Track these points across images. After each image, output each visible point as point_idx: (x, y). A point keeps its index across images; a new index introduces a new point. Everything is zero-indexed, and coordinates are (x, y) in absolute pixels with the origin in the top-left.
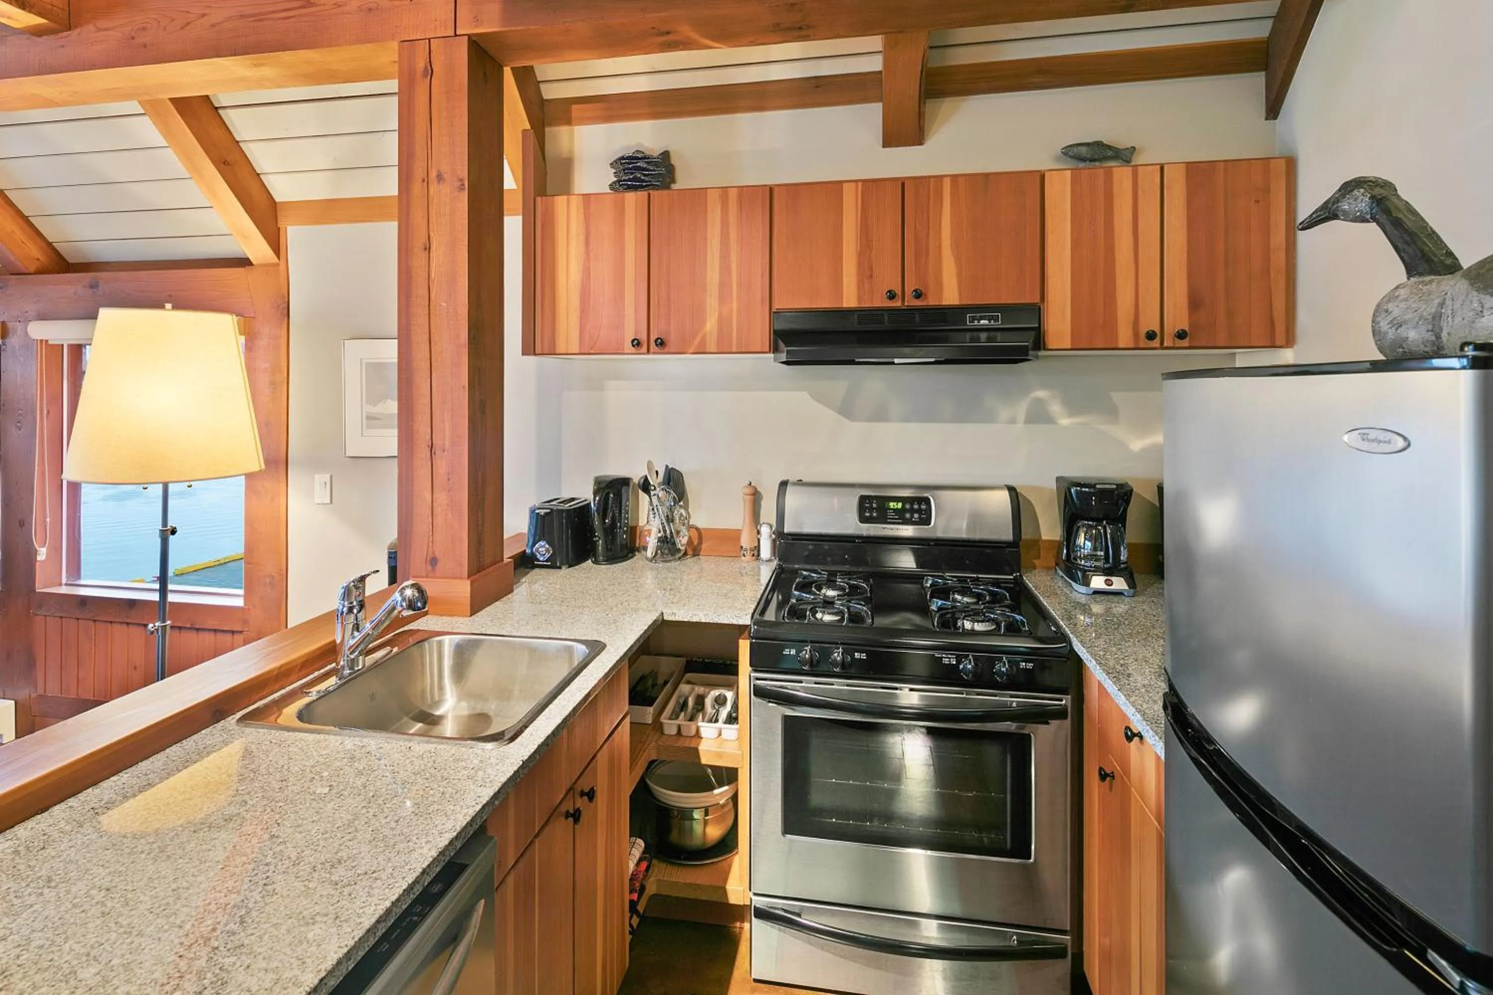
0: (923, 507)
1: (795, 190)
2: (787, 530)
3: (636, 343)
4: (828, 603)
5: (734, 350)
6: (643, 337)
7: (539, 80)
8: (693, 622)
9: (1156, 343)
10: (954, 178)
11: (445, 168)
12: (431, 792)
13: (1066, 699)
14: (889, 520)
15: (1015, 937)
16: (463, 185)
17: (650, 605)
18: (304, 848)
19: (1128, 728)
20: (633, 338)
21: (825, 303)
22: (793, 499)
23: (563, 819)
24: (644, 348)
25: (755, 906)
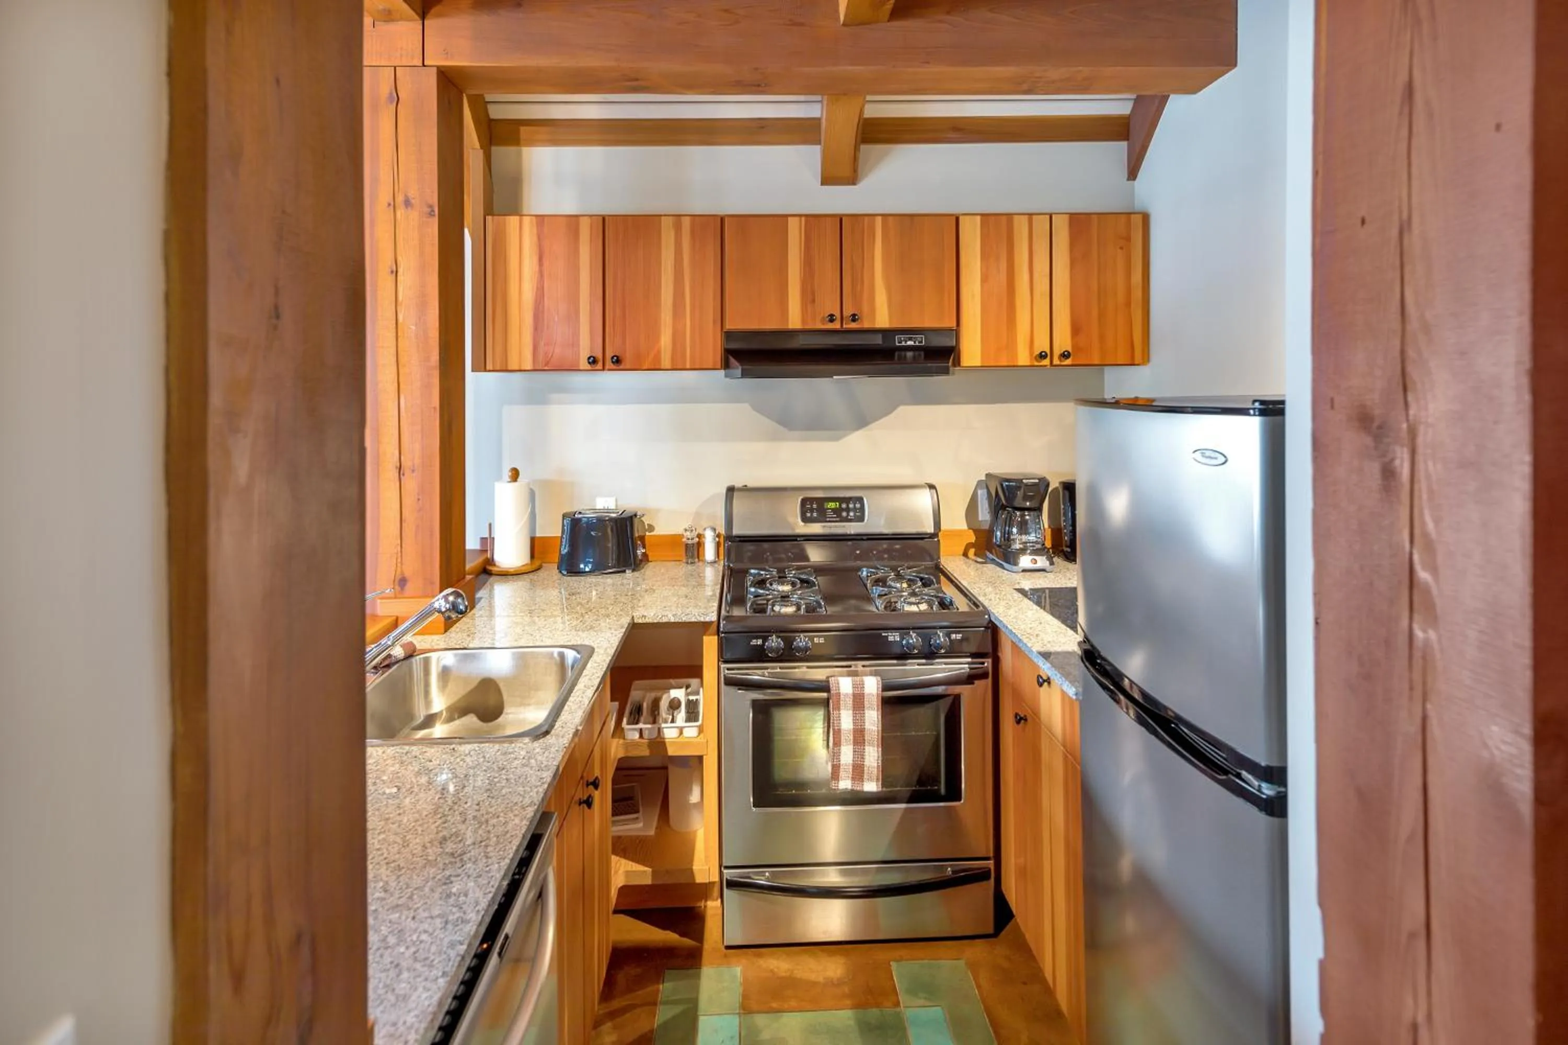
0: (858, 506)
1: (744, 220)
2: (736, 532)
3: (593, 361)
4: (785, 598)
5: (688, 367)
6: (599, 355)
7: (487, 100)
8: (662, 623)
9: (1046, 362)
10: (884, 216)
11: (413, 193)
12: (496, 780)
13: (988, 662)
14: (828, 519)
15: (949, 869)
16: (433, 211)
17: (618, 610)
18: (405, 834)
19: (1039, 676)
20: (589, 356)
21: (771, 324)
22: (738, 505)
23: (577, 805)
24: (600, 366)
25: (727, 879)
